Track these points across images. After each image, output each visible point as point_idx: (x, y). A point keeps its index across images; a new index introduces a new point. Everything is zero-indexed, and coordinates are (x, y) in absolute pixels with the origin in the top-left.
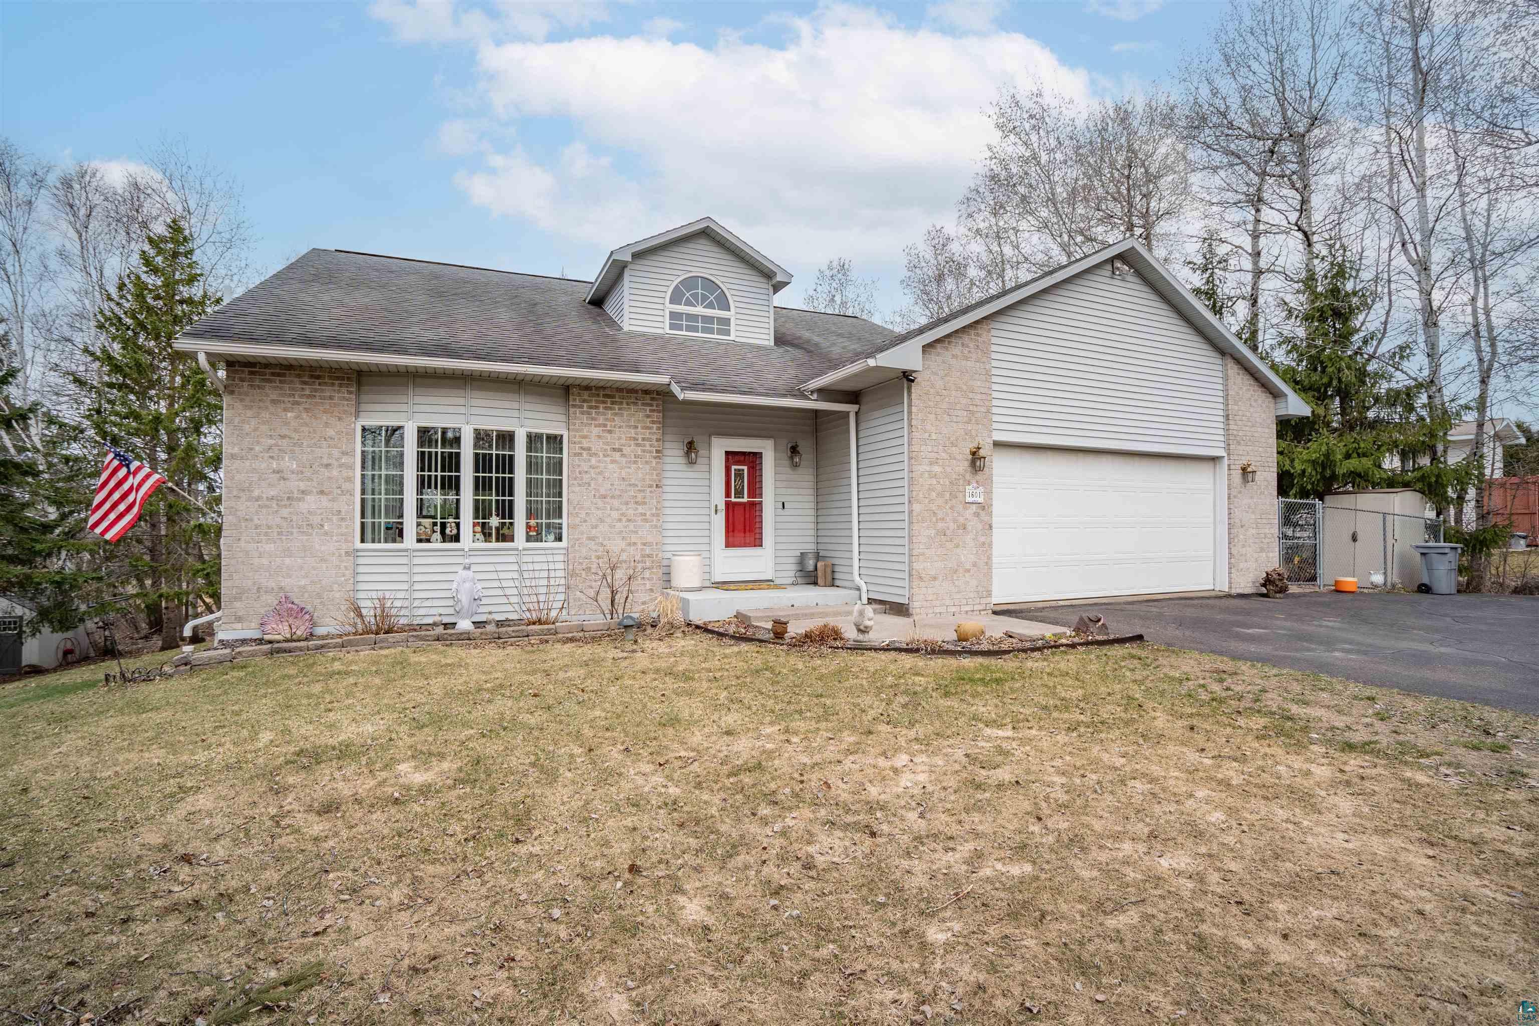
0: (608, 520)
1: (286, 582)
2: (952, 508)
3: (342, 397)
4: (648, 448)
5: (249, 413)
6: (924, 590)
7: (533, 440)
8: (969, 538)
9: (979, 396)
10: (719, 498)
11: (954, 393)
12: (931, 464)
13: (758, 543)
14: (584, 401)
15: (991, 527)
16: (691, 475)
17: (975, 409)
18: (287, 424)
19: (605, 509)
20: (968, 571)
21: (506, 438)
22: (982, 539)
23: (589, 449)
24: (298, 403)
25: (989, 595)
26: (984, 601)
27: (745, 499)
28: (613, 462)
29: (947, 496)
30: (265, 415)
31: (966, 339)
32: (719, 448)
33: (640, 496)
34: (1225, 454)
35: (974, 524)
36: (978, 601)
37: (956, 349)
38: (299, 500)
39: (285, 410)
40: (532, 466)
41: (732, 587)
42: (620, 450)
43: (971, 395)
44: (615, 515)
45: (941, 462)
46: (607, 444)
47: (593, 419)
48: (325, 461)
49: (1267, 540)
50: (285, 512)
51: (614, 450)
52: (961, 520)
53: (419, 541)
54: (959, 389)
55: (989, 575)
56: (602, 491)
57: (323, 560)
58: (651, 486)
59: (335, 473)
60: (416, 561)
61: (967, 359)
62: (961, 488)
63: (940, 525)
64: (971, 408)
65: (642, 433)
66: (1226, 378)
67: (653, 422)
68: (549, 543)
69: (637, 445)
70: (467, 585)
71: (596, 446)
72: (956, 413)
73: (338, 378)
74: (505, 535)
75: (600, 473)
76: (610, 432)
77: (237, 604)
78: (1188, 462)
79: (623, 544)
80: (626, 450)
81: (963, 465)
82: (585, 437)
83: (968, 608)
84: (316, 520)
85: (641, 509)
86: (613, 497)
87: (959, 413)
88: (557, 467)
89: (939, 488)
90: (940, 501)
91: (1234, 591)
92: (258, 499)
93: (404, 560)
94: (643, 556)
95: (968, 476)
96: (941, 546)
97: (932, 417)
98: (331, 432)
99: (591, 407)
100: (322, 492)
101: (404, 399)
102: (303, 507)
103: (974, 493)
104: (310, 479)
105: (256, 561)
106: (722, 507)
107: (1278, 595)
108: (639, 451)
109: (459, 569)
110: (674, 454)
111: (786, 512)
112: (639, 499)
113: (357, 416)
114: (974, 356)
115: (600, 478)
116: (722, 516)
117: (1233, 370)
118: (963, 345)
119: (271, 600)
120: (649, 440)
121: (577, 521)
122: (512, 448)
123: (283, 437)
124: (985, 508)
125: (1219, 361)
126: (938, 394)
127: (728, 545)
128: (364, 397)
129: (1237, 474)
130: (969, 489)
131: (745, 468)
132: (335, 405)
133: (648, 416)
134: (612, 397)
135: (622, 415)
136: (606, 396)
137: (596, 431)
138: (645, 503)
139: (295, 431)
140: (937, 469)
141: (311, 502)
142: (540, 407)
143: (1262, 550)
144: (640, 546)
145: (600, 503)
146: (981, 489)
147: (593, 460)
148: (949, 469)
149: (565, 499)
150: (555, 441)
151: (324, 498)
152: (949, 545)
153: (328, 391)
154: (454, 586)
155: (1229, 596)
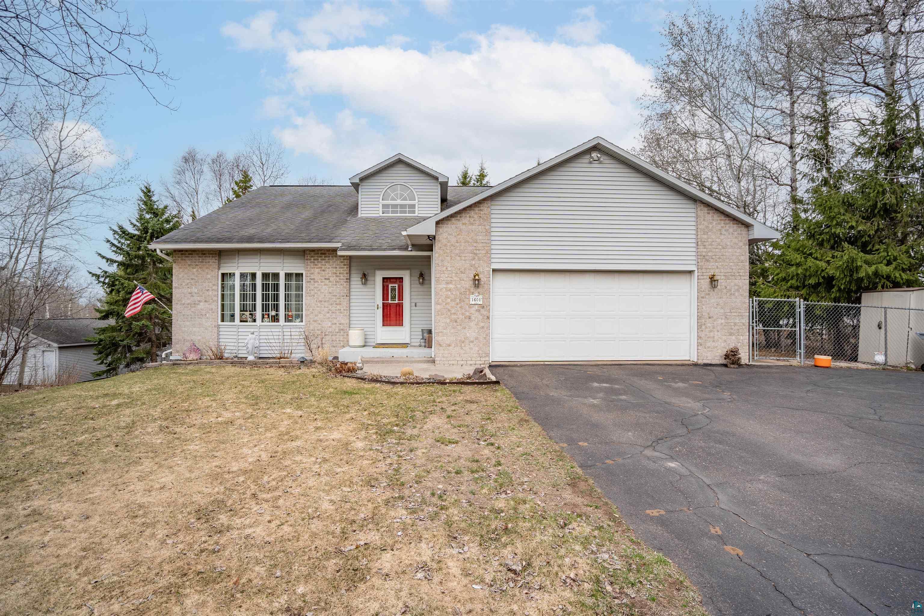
0: (323, 312)
1: (193, 338)
2: (461, 307)
3: (212, 262)
4: (342, 277)
5: (181, 270)
6: (442, 352)
7: (288, 276)
8: (472, 324)
9: (481, 245)
10: (379, 301)
11: (463, 244)
12: (447, 283)
13: (401, 324)
14: (312, 257)
15: (488, 318)
16: (366, 290)
17: (478, 252)
18: (194, 274)
19: (321, 307)
20: (473, 342)
21: (276, 276)
22: (482, 324)
23: (314, 279)
24: (197, 265)
25: (488, 355)
26: (484, 359)
27: (397, 302)
28: (325, 285)
29: (458, 301)
30: (186, 271)
31: (472, 213)
32: (379, 276)
33: (338, 301)
34: (695, 269)
35: (477, 316)
36: (479, 359)
37: (465, 219)
38: (198, 304)
39: (193, 268)
40: (287, 287)
41: (386, 346)
42: (329, 279)
43: (475, 245)
44: (326, 310)
45: (454, 282)
46: (322, 276)
47: (316, 265)
48: (207, 288)
49: (736, 327)
50: (193, 309)
51: (326, 279)
52: (467, 314)
53: (241, 321)
54: (466, 242)
55: (487, 344)
56: (320, 299)
57: (206, 329)
58: (343, 296)
59: (210, 293)
60: (240, 330)
61: (472, 224)
62: (467, 296)
63: (453, 317)
64: (475, 251)
65: (339, 270)
66: (697, 217)
67: (345, 265)
68: (297, 323)
69: (337, 276)
70: (252, 341)
71: (317, 277)
72: (464, 255)
73: (211, 254)
74: (275, 319)
75: (319, 290)
76: (324, 271)
77: (177, 346)
78: (665, 275)
79: (330, 324)
80: (332, 279)
81: (468, 284)
82: (312, 274)
83: (471, 362)
84: (204, 312)
85: (338, 307)
86: (325, 301)
87: (467, 255)
88: (299, 288)
89: (452, 297)
90: (453, 304)
91: (700, 362)
92: (184, 304)
93: (235, 330)
94: (339, 330)
95: (472, 290)
96: (454, 328)
97: (449, 258)
98: (209, 276)
99: (315, 260)
100: (206, 301)
101: (234, 261)
102: (199, 307)
103: (476, 299)
104: (201, 296)
105: (183, 329)
106: (381, 305)
107: (732, 366)
108: (338, 279)
109: (249, 334)
110: (356, 279)
111: (417, 308)
112: (338, 302)
113: (219, 268)
114: (477, 222)
115: (319, 293)
116: (380, 311)
117: (703, 211)
118: (470, 217)
119: (188, 344)
120: (343, 273)
121: (309, 313)
122: (278, 280)
123: (192, 279)
124: (484, 307)
125: (693, 206)
126: (452, 245)
127: (383, 325)
128: (222, 261)
129: (706, 282)
130: (472, 297)
131: (397, 285)
132: (211, 265)
133: (342, 262)
134: (325, 254)
135: (329, 262)
136: (321, 254)
137: (317, 270)
138: (340, 304)
139: (197, 276)
140: (451, 286)
141: (202, 305)
142: (291, 261)
143: (731, 334)
144: (338, 325)
145: (319, 305)
146: (481, 297)
147: (316, 285)
148: (459, 286)
149: (304, 303)
150: (299, 276)
151: (206, 304)
152: (459, 328)
153: (208, 260)
154: (246, 341)
155: (696, 365)
